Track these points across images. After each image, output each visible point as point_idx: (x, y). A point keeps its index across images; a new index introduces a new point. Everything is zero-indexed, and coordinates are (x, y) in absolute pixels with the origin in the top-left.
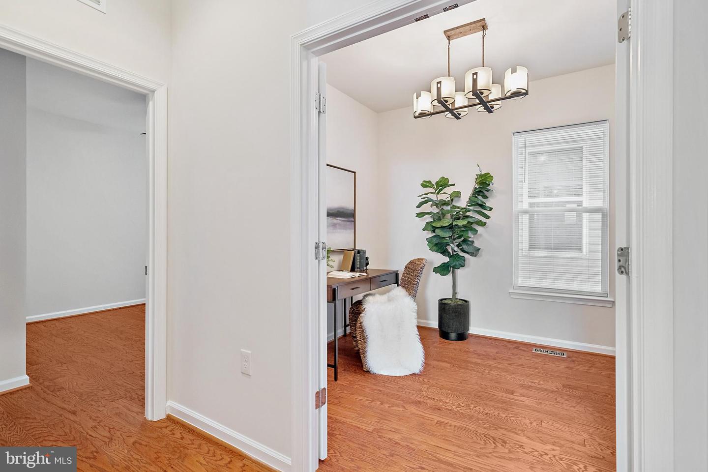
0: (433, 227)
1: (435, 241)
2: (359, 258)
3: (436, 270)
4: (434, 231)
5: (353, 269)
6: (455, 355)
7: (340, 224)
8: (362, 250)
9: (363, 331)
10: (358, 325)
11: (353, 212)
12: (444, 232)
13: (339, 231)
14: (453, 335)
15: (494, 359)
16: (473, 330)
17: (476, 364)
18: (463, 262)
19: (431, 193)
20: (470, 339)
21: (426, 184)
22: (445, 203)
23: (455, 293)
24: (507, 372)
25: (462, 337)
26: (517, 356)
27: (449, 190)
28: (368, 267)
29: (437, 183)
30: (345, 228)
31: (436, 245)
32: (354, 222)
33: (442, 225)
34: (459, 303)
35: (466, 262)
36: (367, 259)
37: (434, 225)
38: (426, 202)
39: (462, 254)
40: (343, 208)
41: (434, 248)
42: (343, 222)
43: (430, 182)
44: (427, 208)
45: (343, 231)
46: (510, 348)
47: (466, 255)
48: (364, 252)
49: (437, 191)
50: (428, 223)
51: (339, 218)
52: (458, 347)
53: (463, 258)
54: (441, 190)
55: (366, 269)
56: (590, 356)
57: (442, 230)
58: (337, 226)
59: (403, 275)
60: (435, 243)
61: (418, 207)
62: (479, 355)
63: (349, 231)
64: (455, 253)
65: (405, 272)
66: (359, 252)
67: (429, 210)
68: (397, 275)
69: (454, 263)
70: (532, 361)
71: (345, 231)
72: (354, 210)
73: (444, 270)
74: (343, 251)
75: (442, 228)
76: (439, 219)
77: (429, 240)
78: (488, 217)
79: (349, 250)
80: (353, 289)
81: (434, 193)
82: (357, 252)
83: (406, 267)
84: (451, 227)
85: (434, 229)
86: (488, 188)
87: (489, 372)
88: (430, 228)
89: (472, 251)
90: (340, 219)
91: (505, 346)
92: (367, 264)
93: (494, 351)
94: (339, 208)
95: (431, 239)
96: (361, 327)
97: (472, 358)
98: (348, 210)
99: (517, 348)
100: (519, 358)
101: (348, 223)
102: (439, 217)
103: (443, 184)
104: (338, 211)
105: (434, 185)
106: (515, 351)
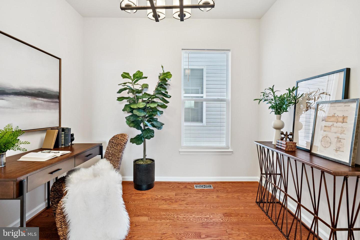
0: (131, 108)
1: (132, 119)
2: (63, 135)
3: (133, 141)
4: (132, 112)
5: (57, 147)
6: (149, 205)
7: (41, 104)
8: (67, 128)
9: (64, 217)
10: (58, 211)
11: (58, 94)
12: (140, 112)
13: (40, 110)
14: (144, 187)
15: (176, 202)
16: (157, 179)
17: (166, 210)
18: (153, 134)
19: (129, 83)
20: (155, 187)
21: (125, 75)
22: (139, 92)
23: (145, 155)
24: (188, 212)
25: (150, 186)
26: (188, 195)
27: (141, 82)
28: (73, 142)
29: (134, 75)
30: (48, 108)
31: (133, 122)
32: (60, 103)
33: (139, 106)
34: (149, 163)
35: (155, 134)
36: (72, 135)
37: (132, 106)
38: (125, 89)
39: (151, 128)
40: (46, 90)
41: (132, 125)
42: (45, 103)
43: (128, 74)
44: (125, 94)
45: (45, 110)
46: (182, 188)
47: (155, 129)
48: (69, 130)
49: (133, 82)
50: (126, 105)
51: (40, 99)
52: (150, 196)
53: (153, 131)
54: (137, 81)
55: (72, 144)
56: (223, 184)
57: (138, 111)
58: (38, 106)
59: (108, 149)
60: (132, 120)
61: (118, 92)
62: (165, 200)
63: (53, 111)
64: (146, 128)
65: (109, 146)
66: (63, 130)
67: (127, 96)
68: (101, 148)
69: (147, 135)
70: (198, 197)
71: (48, 111)
72: (60, 92)
73: (139, 140)
74: (47, 130)
75: (139, 109)
76: (134, 103)
77: (128, 119)
78: (167, 102)
79: (52, 129)
80: (51, 173)
81: (131, 83)
82: (61, 130)
83: (110, 142)
84: (144, 109)
85: (132, 110)
86: (167, 83)
87: (177, 217)
88: (128, 109)
89: (159, 126)
90: (42, 99)
91: (178, 187)
92: (72, 140)
93: (173, 193)
94: (41, 89)
95: (129, 118)
96: (62, 213)
97: (162, 205)
98: (52, 91)
99: (186, 187)
100: (190, 197)
101: (52, 104)
102: (134, 101)
103: (138, 76)
104: (39, 92)
105: (131, 77)
106: (186, 191)
